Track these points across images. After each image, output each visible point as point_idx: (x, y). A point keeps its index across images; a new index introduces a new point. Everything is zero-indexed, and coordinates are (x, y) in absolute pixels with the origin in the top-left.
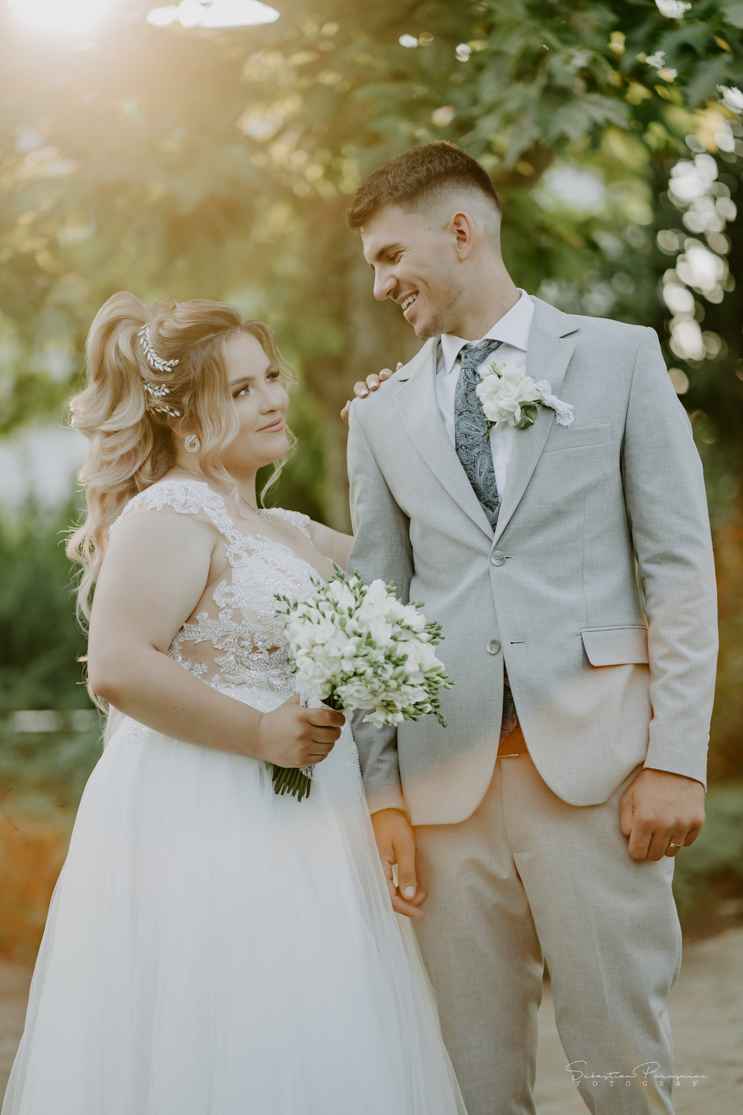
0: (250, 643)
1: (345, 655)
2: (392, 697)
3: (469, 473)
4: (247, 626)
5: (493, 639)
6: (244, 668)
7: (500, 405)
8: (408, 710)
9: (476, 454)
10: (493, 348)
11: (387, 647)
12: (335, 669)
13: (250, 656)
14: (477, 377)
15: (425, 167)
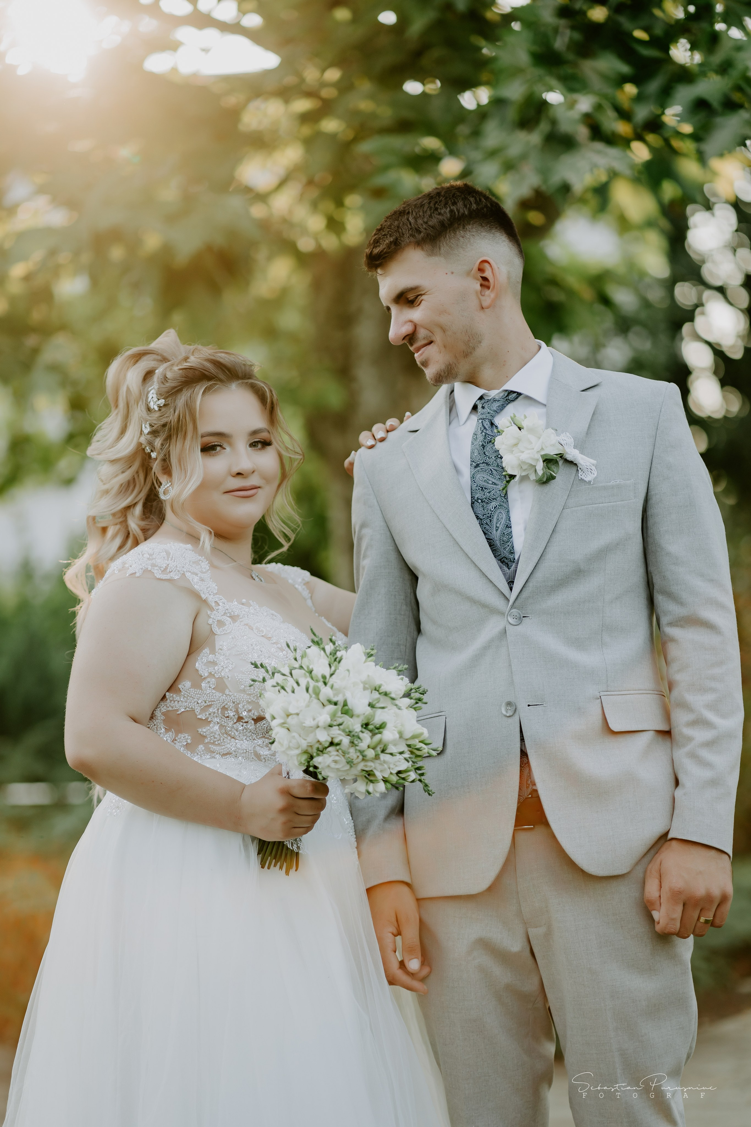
0: (234, 713)
1: (320, 724)
2: (371, 766)
3: (485, 528)
4: (230, 696)
5: (509, 700)
6: (229, 738)
7: (521, 458)
8: (389, 779)
9: (492, 508)
10: (512, 399)
11: (364, 714)
12: (311, 739)
13: (235, 725)
14: (494, 428)
15: (448, 209)
